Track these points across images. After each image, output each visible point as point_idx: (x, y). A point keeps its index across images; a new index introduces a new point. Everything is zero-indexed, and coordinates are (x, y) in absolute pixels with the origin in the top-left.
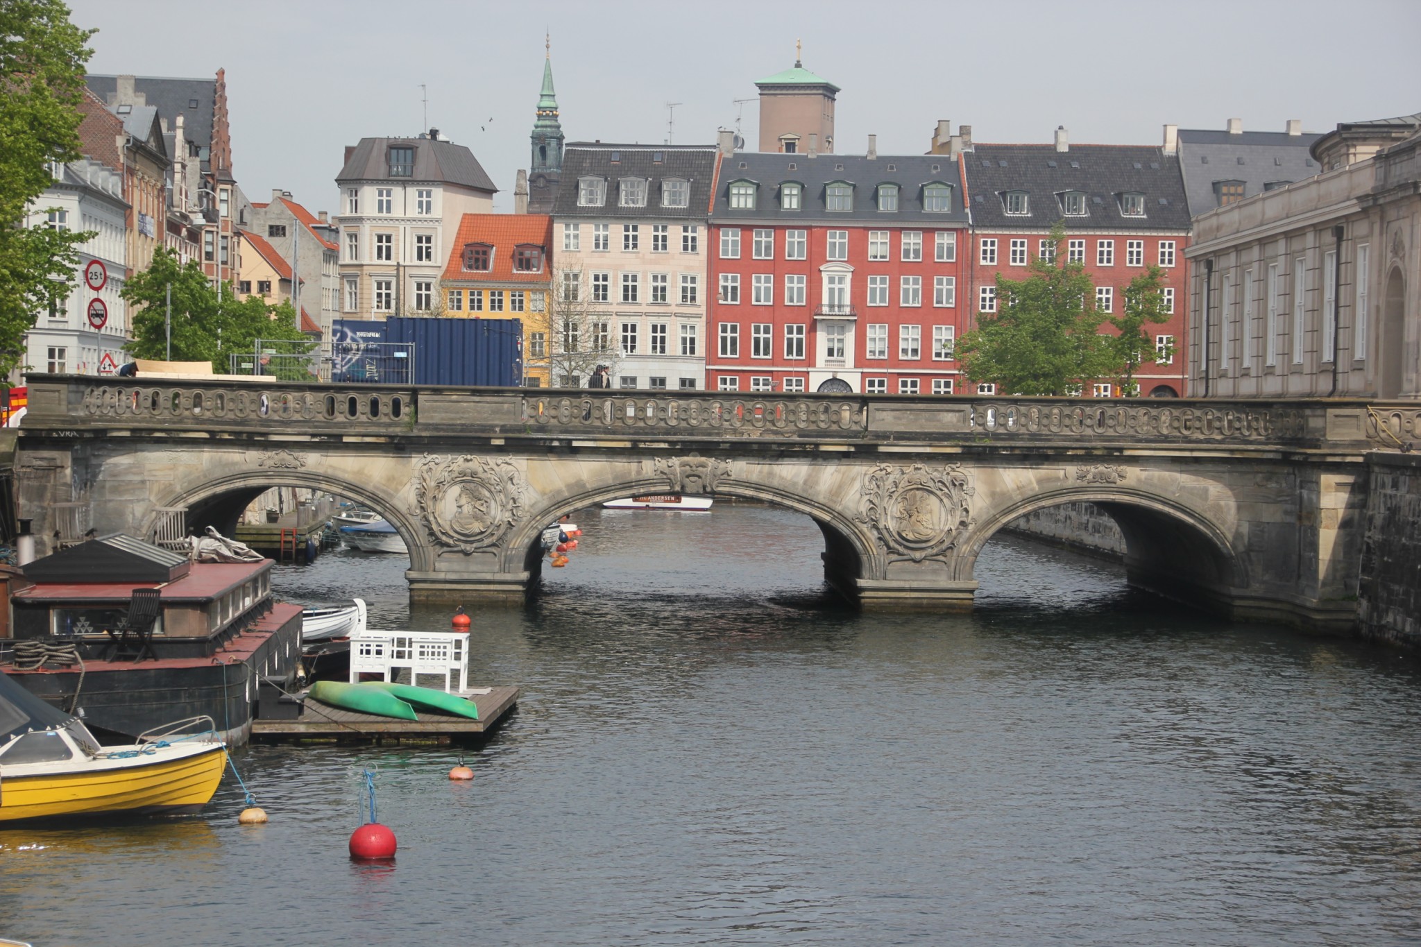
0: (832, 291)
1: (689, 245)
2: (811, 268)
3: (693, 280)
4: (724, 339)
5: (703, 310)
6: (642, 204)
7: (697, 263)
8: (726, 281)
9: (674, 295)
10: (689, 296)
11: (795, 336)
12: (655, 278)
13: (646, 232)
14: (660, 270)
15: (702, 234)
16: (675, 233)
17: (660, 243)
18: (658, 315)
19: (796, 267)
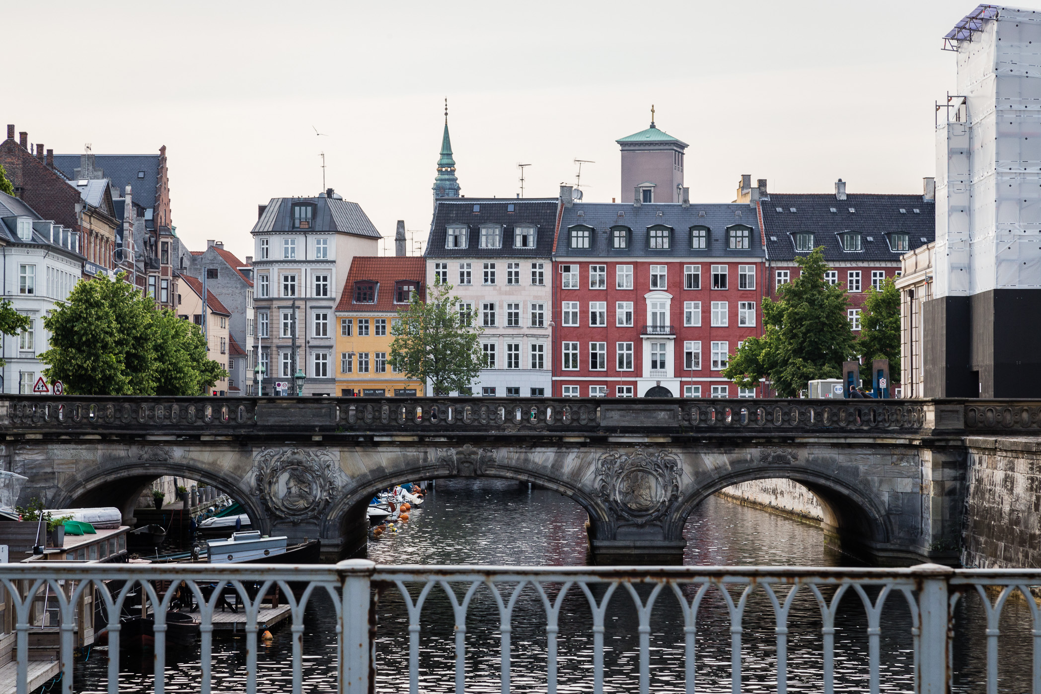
0: (654, 314)
1: (537, 279)
2: (637, 296)
3: (541, 307)
4: (567, 355)
5: (549, 331)
6: (498, 245)
7: (544, 294)
8: (569, 307)
9: (525, 320)
10: (537, 320)
11: (625, 352)
12: (510, 306)
13: (502, 267)
14: (513, 300)
15: (547, 269)
16: (525, 268)
17: (513, 278)
18: (512, 336)
19: (625, 295)
